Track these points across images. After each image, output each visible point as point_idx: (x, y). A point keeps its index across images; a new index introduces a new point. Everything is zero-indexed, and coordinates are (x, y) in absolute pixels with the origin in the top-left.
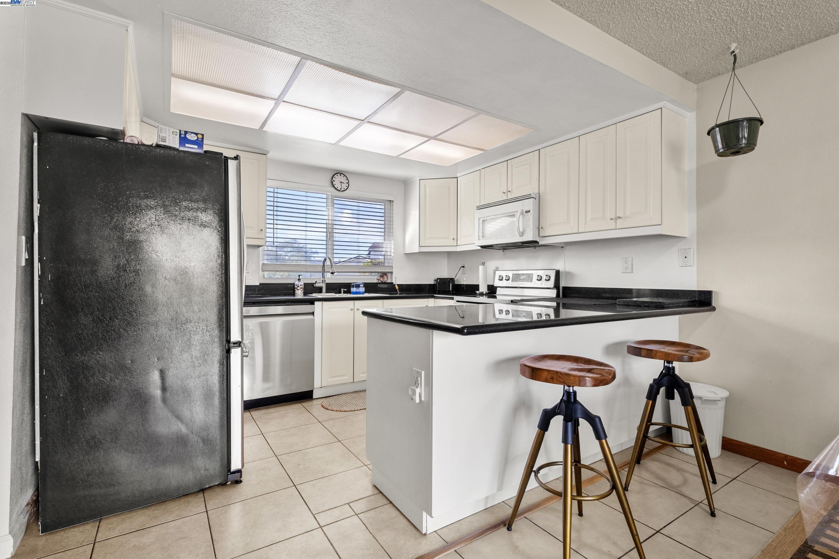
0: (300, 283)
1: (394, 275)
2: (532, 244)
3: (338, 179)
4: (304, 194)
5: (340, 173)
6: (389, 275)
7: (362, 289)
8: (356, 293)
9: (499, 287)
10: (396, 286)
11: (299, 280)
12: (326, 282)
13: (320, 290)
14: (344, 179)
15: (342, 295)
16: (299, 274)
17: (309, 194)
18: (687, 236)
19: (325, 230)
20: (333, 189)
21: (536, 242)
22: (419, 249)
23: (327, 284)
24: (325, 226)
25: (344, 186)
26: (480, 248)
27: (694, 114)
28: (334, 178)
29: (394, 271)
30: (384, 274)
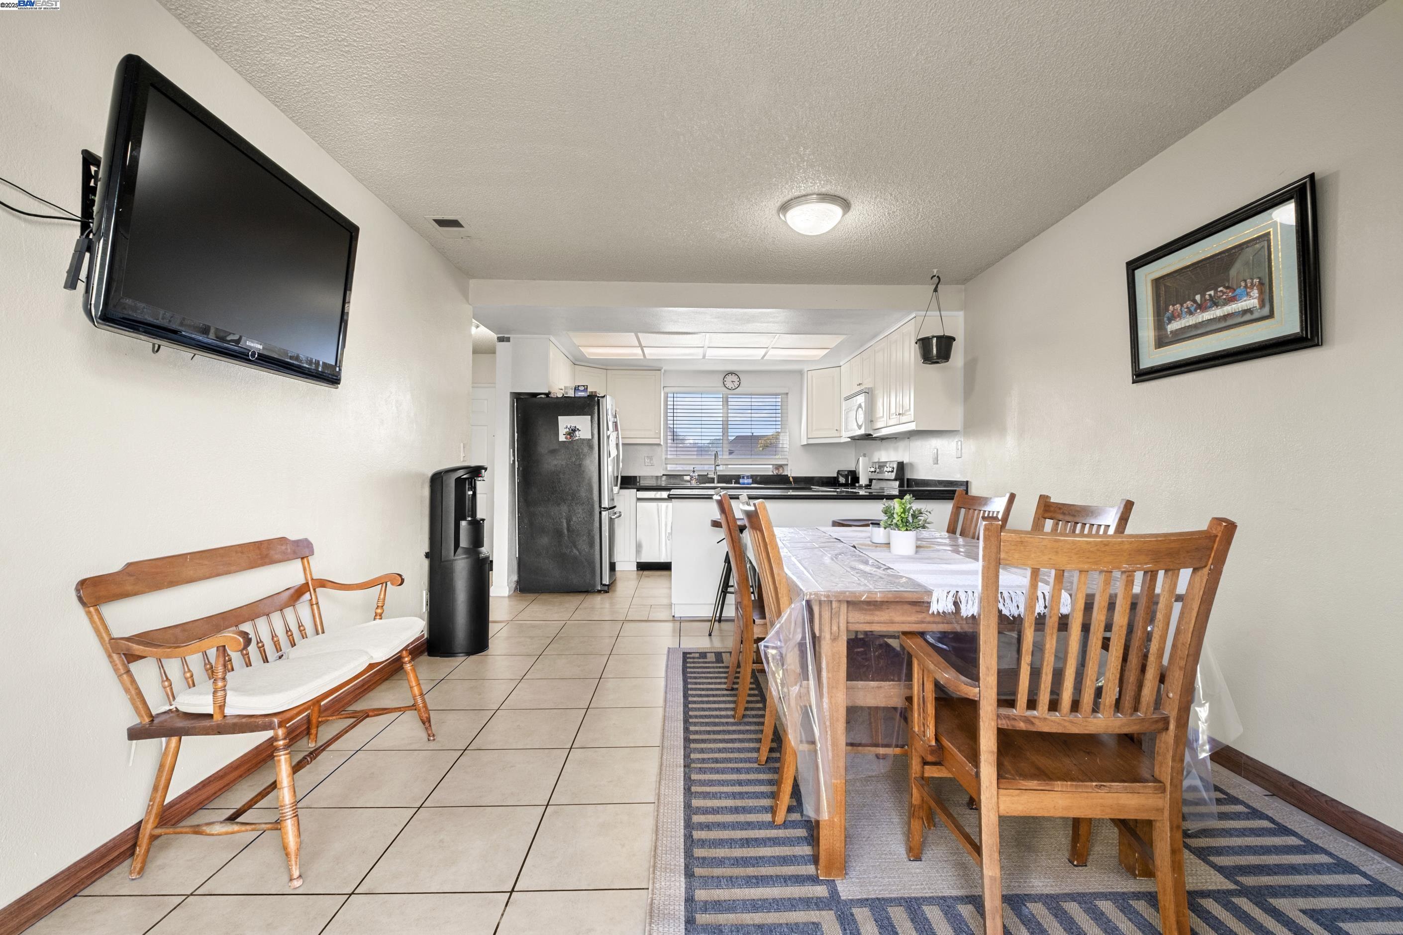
0: (694, 474)
1: (789, 468)
2: (868, 437)
3: (730, 378)
4: (700, 396)
5: (732, 373)
6: (785, 467)
7: (750, 481)
8: (744, 484)
9: (875, 479)
10: (791, 478)
11: (694, 471)
12: (718, 474)
13: (712, 481)
14: (735, 378)
15: (733, 485)
16: (694, 466)
17: (703, 396)
18: (959, 429)
19: (721, 426)
20: (725, 388)
21: (870, 435)
22: (807, 441)
23: (718, 475)
24: (721, 423)
25: (736, 383)
26: (849, 440)
27: (961, 314)
28: (725, 379)
29: (789, 463)
30: (778, 467)
